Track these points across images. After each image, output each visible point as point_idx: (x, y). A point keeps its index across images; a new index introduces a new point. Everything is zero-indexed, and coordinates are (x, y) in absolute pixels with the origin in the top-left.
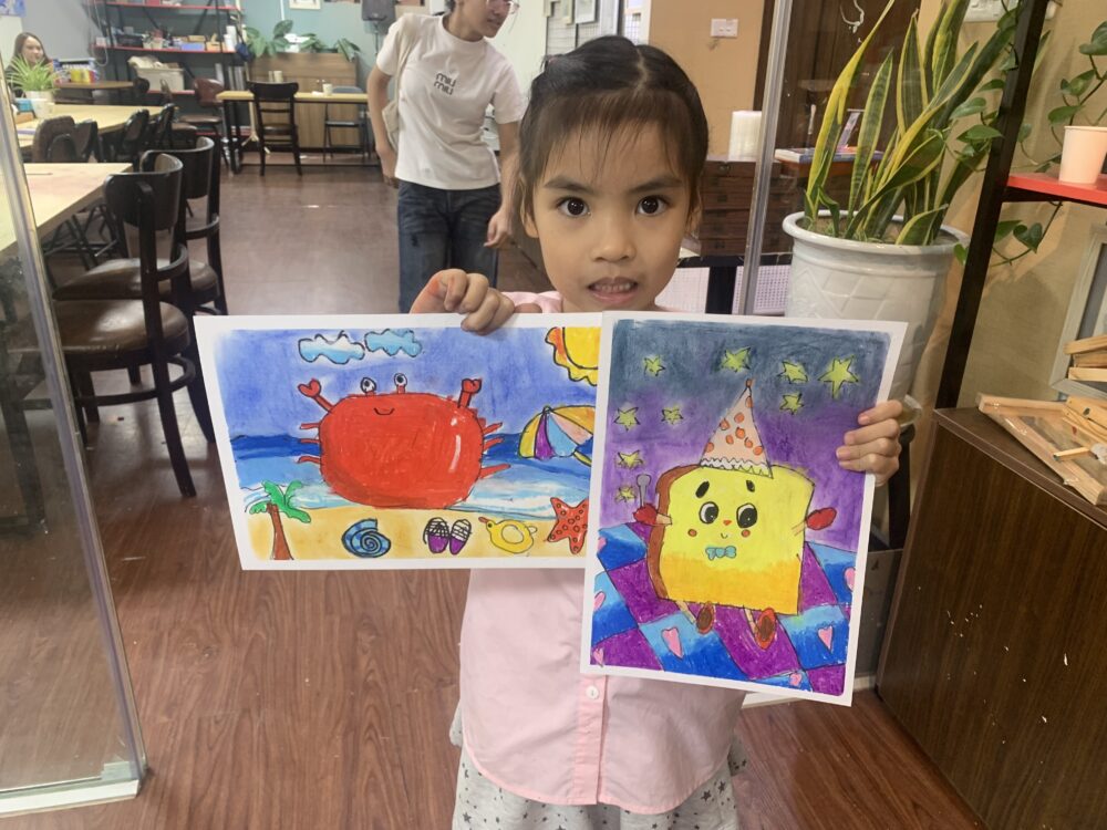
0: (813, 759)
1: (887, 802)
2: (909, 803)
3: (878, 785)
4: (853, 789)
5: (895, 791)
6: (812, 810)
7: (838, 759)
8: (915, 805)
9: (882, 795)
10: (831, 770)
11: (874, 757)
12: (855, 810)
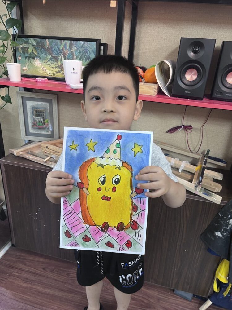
0: (11, 280)
2: (42, 270)
3: (31, 272)
4: (27, 279)
5: (37, 269)
6: (21, 295)
7: (17, 274)
8: (43, 269)
9: (35, 273)
10: (18, 278)
11: (25, 265)
12: (31, 284)
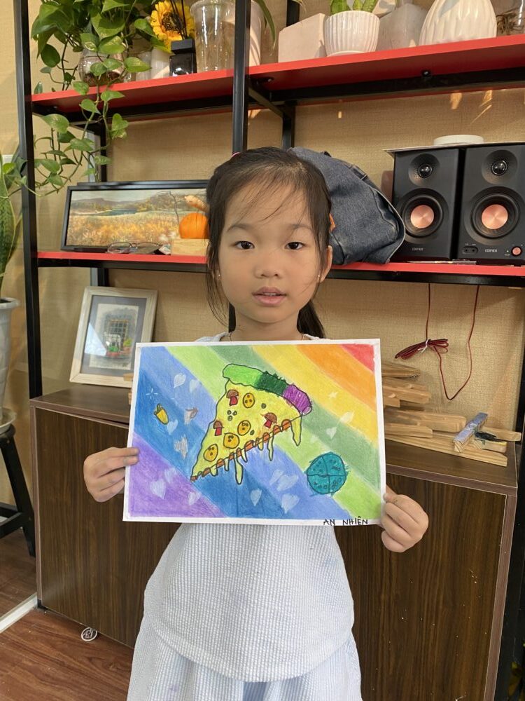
1: (72, 669)
3: (63, 663)
5: (75, 659)
7: (30, 664)
9: (68, 666)
10: (28, 673)
11: (53, 647)
12: (54, 688)
